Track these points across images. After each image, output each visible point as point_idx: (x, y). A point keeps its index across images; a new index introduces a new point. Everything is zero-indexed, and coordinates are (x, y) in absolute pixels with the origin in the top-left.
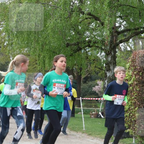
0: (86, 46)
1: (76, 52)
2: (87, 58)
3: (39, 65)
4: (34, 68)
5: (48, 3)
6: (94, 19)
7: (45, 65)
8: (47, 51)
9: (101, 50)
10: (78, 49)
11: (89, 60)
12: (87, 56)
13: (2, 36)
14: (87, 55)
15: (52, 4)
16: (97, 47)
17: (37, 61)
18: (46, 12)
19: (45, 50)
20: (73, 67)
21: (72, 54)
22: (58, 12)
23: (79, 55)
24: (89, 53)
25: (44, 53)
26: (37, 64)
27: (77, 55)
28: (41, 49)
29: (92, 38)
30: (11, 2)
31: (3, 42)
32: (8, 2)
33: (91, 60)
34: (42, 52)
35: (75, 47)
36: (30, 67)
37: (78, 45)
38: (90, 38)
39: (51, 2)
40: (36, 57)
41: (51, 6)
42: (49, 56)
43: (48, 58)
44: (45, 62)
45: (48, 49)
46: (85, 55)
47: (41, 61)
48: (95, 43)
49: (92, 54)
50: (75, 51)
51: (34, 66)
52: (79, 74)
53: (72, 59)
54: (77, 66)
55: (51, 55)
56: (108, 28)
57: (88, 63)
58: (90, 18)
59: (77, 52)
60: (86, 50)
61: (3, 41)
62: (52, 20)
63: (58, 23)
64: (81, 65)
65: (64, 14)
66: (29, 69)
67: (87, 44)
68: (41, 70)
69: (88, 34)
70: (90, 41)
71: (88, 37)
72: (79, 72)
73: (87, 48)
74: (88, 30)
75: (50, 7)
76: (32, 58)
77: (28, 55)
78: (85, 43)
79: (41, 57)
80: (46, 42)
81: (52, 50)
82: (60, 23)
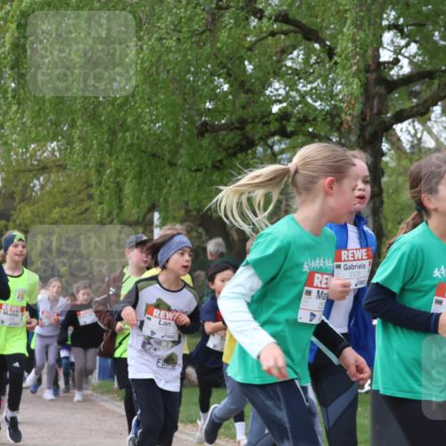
0: (273, 134)
1: (234, 155)
3: (101, 203)
4: (82, 213)
6: (300, 36)
7: (120, 202)
8: (128, 151)
10: (244, 143)
16: (313, 136)
17: (91, 186)
19: (123, 148)
21: (221, 162)
22: (170, 12)
24: (284, 159)
25: (117, 158)
26: (90, 197)
28: (107, 145)
29: (294, 104)
34: (110, 155)
35: (232, 134)
36: (66, 209)
37: (241, 129)
38: (285, 104)
40: (88, 175)
42: (137, 169)
43: (135, 177)
44: (121, 190)
45: (132, 145)
47: (107, 188)
48: (304, 120)
50: (230, 151)
51: (84, 207)
55: (145, 166)
56: (355, 68)
58: (285, 33)
59: (239, 156)
60: (271, 147)
62: (145, 38)
63: (168, 50)
65: (190, 19)
67: (274, 126)
68: (109, 220)
69: (277, 90)
70: (284, 116)
71: (280, 102)
73: (276, 138)
74: (277, 74)
76: (73, 177)
77: (61, 166)
78: (267, 123)
79: (108, 171)
80: (125, 120)
81: (146, 148)
82: (174, 52)
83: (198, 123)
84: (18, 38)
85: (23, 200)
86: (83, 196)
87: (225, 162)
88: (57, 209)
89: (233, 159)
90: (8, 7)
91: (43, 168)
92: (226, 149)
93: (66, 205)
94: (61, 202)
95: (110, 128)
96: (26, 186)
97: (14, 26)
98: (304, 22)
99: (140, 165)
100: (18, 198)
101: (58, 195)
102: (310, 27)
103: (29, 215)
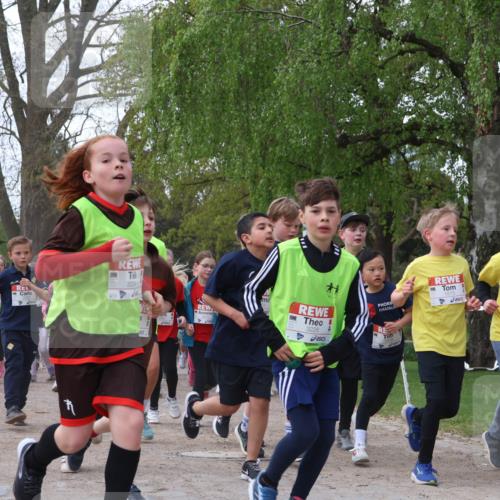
0: (405, 143)
1: (371, 162)
2: (409, 180)
5: (275, 9)
6: (426, 53)
8: (278, 163)
9: (452, 153)
10: (380, 151)
11: (416, 186)
12: (406, 173)
13: (136, 122)
14: (407, 170)
15: (287, 12)
16: (440, 143)
17: (246, 195)
18: (271, 37)
19: (273, 161)
20: (365, 211)
21: (359, 169)
22: (310, 36)
23: (381, 171)
24: (415, 165)
25: (269, 169)
27: (375, 172)
28: (260, 159)
29: (421, 115)
30: (160, 14)
31: (140, 141)
32: (151, 14)
33: (421, 187)
34: (263, 167)
35: (369, 144)
36: (226, 217)
37: (377, 139)
38: (414, 116)
39: (285, 7)
40: (244, 185)
41: (284, 17)
42: (287, 179)
43: (285, 186)
45: (281, 157)
46: (401, 172)
47: (261, 196)
48: (432, 129)
49: (422, 167)
50: (367, 159)
52: (385, 232)
53: (360, 185)
54: (378, 206)
55: (293, 176)
57: (411, 196)
58: (412, 52)
59: (375, 163)
60: (403, 155)
61: (140, 137)
62: (290, 62)
63: (310, 71)
64: (390, 203)
65: (327, 43)
66: (223, 224)
67: (405, 135)
69: (407, 103)
70: (414, 126)
71: (410, 114)
72: (382, 228)
73: (407, 146)
74: (407, 89)
75: (282, 22)
76: (231, 188)
77: (220, 178)
78: (398, 133)
79: (261, 181)
80: (275, 135)
81: (294, 159)
82: (316, 73)
83: (338, 136)
84: (181, 67)
85: (190, 210)
86: (240, 204)
87: (363, 170)
88: (219, 217)
89: (370, 166)
90: (171, 40)
91: (205, 182)
92: (363, 158)
93: (226, 213)
94: (222, 211)
95: (262, 144)
96: (191, 198)
97: (176, 56)
98: (430, 40)
99: (289, 176)
100: (185, 208)
101: (219, 204)
102: (435, 44)
103: (195, 222)
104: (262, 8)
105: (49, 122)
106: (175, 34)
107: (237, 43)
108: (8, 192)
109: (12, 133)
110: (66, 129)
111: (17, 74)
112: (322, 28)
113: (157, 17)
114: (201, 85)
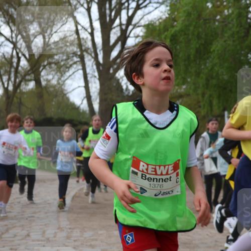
104: (208, 17)
105: (111, 71)
106: (168, 30)
107: (196, 33)
108: (93, 103)
109: (95, 77)
110: (119, 74)
111: (98, 51)
112: (236, 25)
113: (160, 23)
114: (179, 53)
